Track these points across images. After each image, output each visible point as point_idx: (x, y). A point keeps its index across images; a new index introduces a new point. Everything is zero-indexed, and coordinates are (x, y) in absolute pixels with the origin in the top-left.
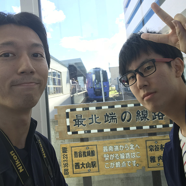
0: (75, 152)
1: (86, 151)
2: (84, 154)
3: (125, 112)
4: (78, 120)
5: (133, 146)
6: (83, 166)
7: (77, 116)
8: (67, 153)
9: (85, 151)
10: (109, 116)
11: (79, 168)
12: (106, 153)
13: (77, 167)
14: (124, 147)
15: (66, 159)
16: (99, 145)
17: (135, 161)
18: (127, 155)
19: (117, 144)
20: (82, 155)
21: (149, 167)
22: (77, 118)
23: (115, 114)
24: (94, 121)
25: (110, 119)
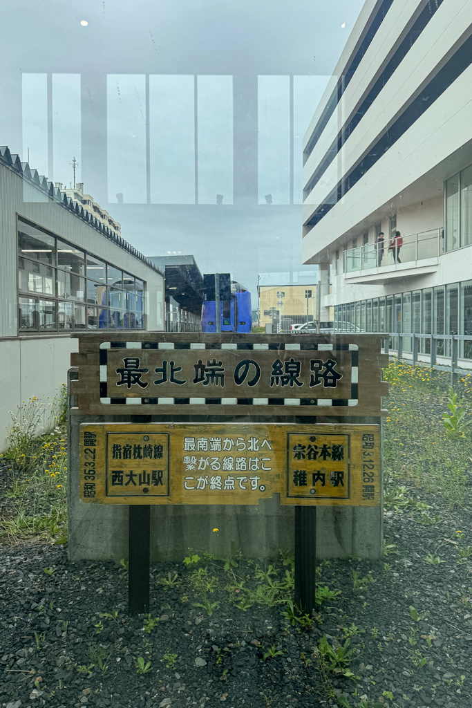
1: (142, 446)
2: (137, 452)
3: (247, 363)
4: (129, 371)
5: (255, 443)
6: (131, 479)
7: (126, 360)
8: (94, 447)
9: (139, 446)
10: (207, 367)
11: (121, 484)
12: (189, 453)
13: (117, 482)
14: (235, 445)
15: (91, 460)
16: (173, 434)
17: (256, 478)
18: (240, 463)
19: (217, 435)
20: (132, 452)
21: (290, 494)
22: (126, 366)
23: (220, 364)
24: (169, 378)
25: (207, 375)
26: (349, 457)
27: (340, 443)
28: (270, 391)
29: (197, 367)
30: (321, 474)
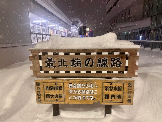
0: (46, 86)
1: (55, 86)
3: (89, 59)
5: (92, 85)
6: (52, 96)
7: (48, 58)
8: (40, 87)
9: (54, 86)
11: (49, 98)
12: (70, 89)
14: (85, 86)
15: (39, 91)
16: (65, 82)
17: (92, 96)
18: (87, 92)
19: (79, 83)
20: (52, 88)
21: (103, 101)
22: (48, 61)
23: (80, 59)
24: (63, 64)
25: (76, 63)
26: (123, 90)
27: (121, 86)
28: (97, 69)
29: (72, 61)
30: (114, 95)
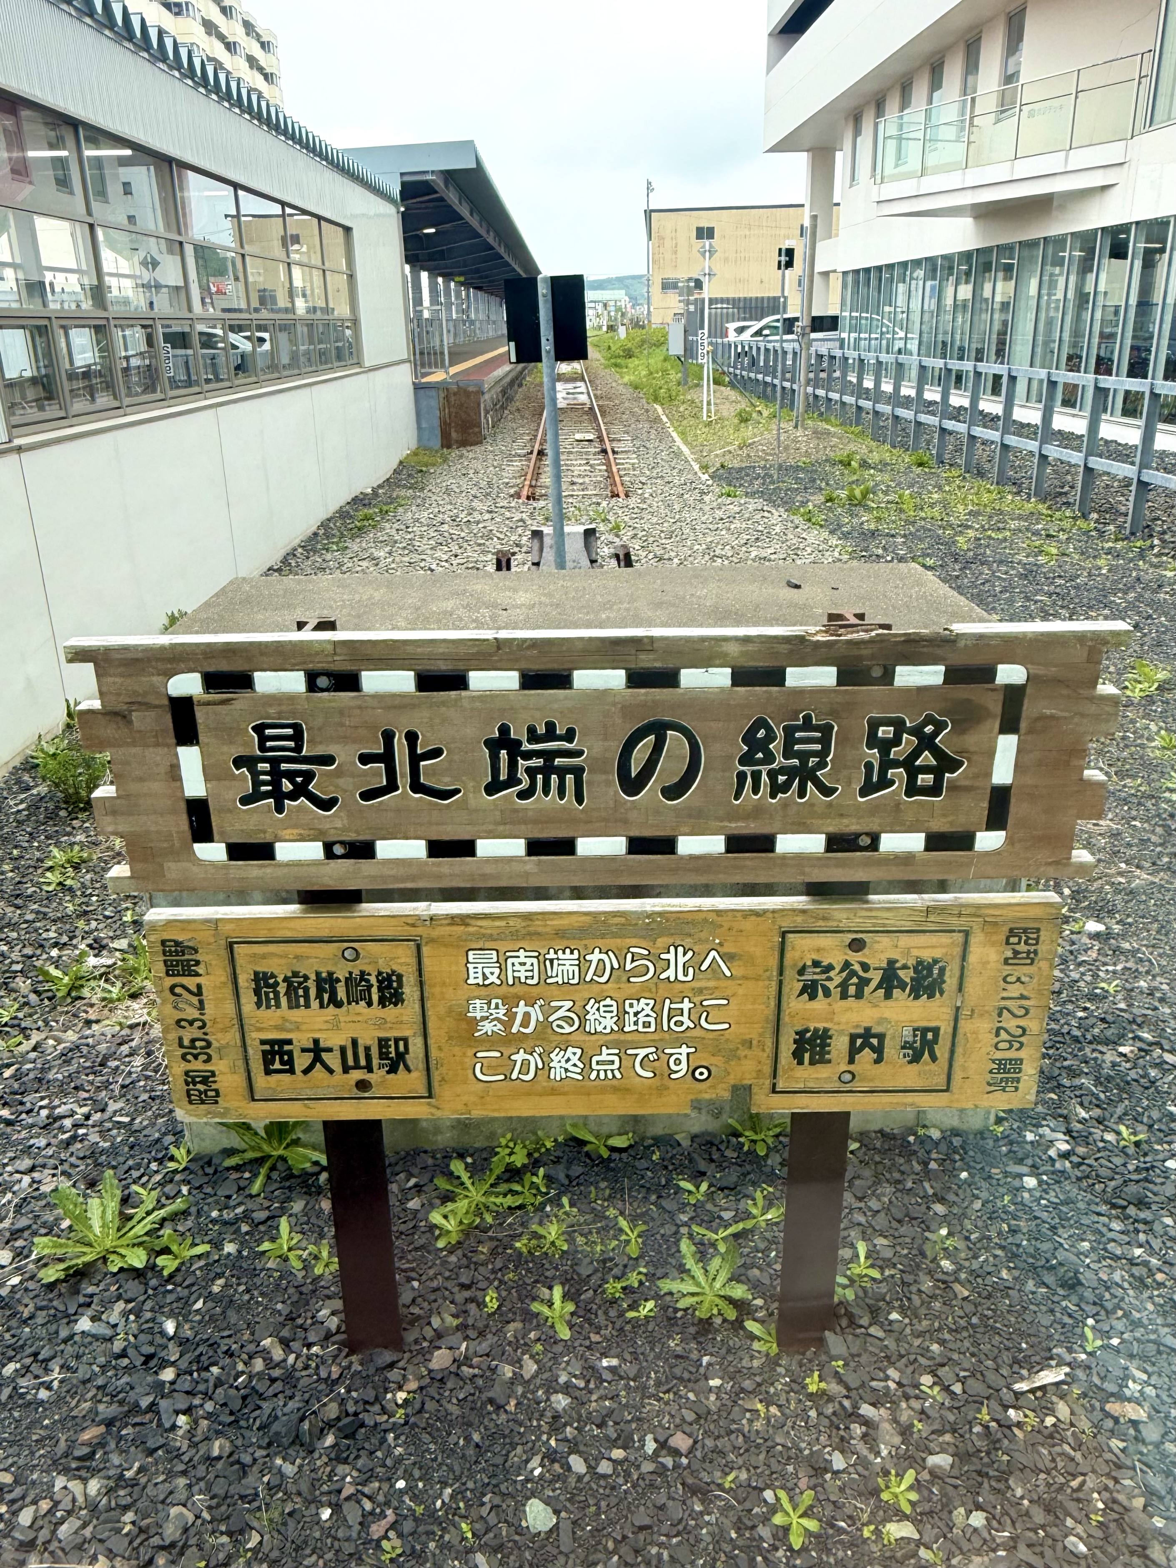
0: (256, 974)
1: (341, 975)
2: (327, 991)
3: (659, 729)
4: (275, 762)
5: (681, 960)
6: (317, 1059)
7: (259, 729)
8: (198, 980)
9: (330, 974)
10: (527, 746)
11: (292, 1071)
12: (483, 992)
13: (277, 1066)
14: (622, 966)
15: (192, 1013)
16: (432, 941)
17: (684, 1050)
18: (636, 1014)
19: (566, 943)
20: (313, 992)
21: (780, 1086)
22: (262, 748)
23: (570, 736)
24: (404, 780)
25: (529, 770)
26: (960, 989)
27: (937, 953)
28: (734, 815)
29: (493, 746)
30: (874, 1036)
